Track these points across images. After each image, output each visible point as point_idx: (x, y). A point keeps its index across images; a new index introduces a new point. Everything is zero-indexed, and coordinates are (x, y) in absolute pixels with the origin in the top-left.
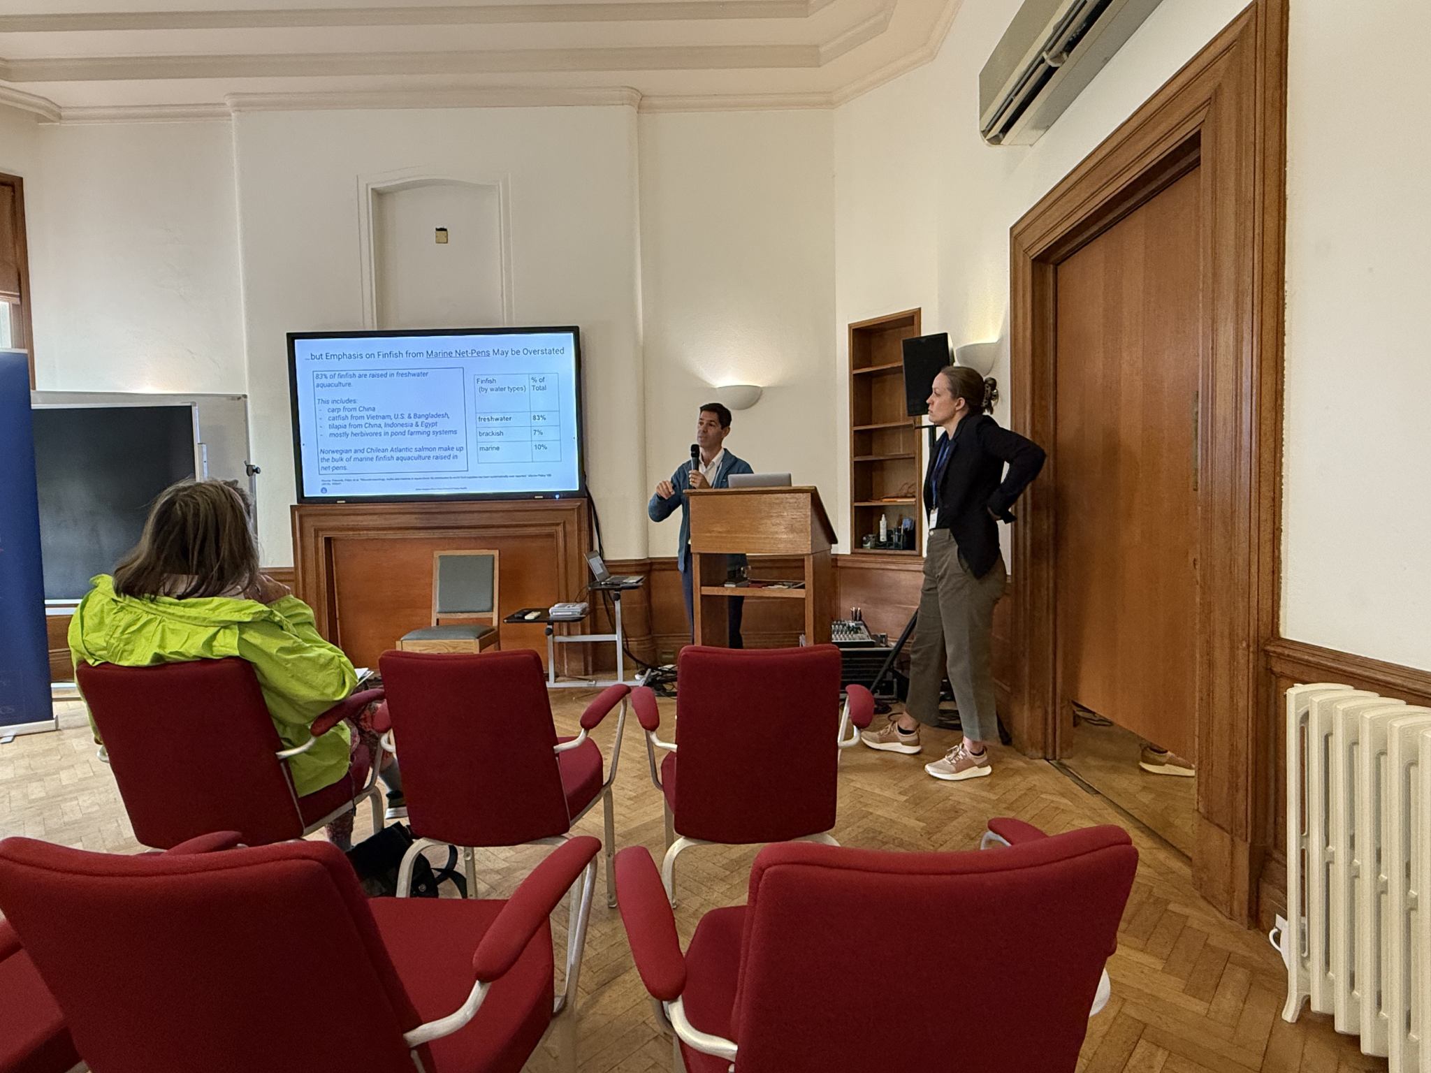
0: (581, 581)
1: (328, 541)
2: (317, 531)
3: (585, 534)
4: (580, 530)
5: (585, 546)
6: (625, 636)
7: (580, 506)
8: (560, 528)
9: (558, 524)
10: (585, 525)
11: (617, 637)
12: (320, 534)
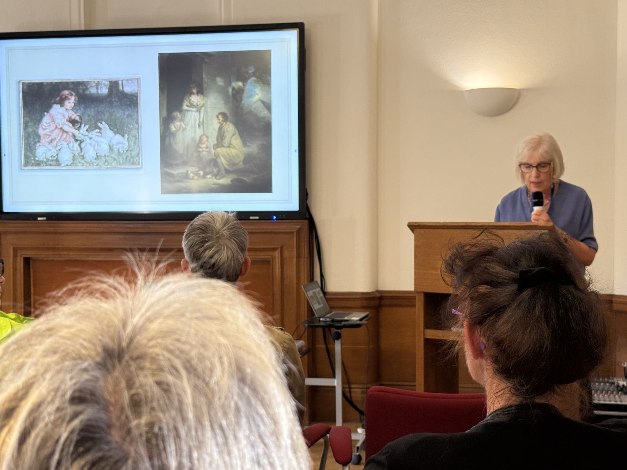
0: (298, 315)
1: (27, 261)
2: (15, 250)
3: (305, 261)
4: (299, 257)
5: (304, 276)
6: (347, 381)
7: (299, 229)
8: (277, 254)
9: (274, 249)
10: (305, 251)
11: (336, 382)
12: (19, 254)
